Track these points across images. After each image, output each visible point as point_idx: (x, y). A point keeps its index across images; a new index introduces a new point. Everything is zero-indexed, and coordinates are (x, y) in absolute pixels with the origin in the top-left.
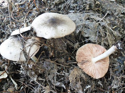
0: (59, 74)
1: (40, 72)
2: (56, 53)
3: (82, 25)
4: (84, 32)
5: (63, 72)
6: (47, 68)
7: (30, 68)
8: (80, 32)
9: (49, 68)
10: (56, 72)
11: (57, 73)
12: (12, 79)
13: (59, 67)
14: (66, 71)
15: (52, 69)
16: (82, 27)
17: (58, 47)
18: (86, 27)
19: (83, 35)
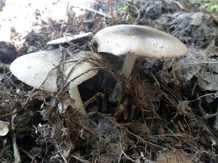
0: (129, 158)
1: (81, 136)
2: (133, 111)
3: (200, 65)
4: (205, 79)
5: (140, 155)
6: (103, 137)
7: (60, 111)
8: (195, 79)
9: (108, 139)
10: (122, 152)
11: (123, 156)
12: (15, 145)
13: (132, 141)
14: (147, 155)
15: (113, 141)
16: (199, 68)
17: (141, 99)
18: (208, 71)
19: (202, 87)
